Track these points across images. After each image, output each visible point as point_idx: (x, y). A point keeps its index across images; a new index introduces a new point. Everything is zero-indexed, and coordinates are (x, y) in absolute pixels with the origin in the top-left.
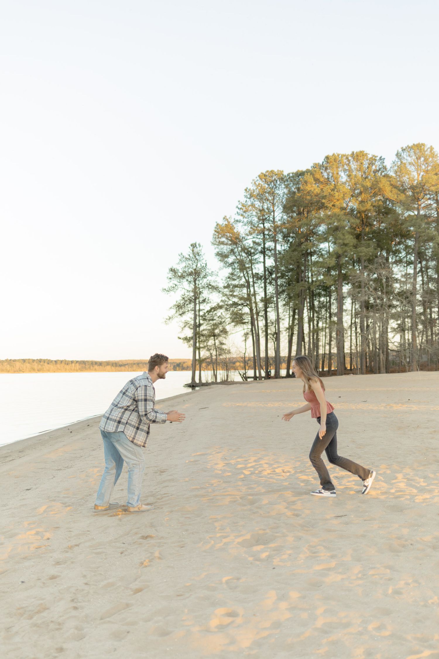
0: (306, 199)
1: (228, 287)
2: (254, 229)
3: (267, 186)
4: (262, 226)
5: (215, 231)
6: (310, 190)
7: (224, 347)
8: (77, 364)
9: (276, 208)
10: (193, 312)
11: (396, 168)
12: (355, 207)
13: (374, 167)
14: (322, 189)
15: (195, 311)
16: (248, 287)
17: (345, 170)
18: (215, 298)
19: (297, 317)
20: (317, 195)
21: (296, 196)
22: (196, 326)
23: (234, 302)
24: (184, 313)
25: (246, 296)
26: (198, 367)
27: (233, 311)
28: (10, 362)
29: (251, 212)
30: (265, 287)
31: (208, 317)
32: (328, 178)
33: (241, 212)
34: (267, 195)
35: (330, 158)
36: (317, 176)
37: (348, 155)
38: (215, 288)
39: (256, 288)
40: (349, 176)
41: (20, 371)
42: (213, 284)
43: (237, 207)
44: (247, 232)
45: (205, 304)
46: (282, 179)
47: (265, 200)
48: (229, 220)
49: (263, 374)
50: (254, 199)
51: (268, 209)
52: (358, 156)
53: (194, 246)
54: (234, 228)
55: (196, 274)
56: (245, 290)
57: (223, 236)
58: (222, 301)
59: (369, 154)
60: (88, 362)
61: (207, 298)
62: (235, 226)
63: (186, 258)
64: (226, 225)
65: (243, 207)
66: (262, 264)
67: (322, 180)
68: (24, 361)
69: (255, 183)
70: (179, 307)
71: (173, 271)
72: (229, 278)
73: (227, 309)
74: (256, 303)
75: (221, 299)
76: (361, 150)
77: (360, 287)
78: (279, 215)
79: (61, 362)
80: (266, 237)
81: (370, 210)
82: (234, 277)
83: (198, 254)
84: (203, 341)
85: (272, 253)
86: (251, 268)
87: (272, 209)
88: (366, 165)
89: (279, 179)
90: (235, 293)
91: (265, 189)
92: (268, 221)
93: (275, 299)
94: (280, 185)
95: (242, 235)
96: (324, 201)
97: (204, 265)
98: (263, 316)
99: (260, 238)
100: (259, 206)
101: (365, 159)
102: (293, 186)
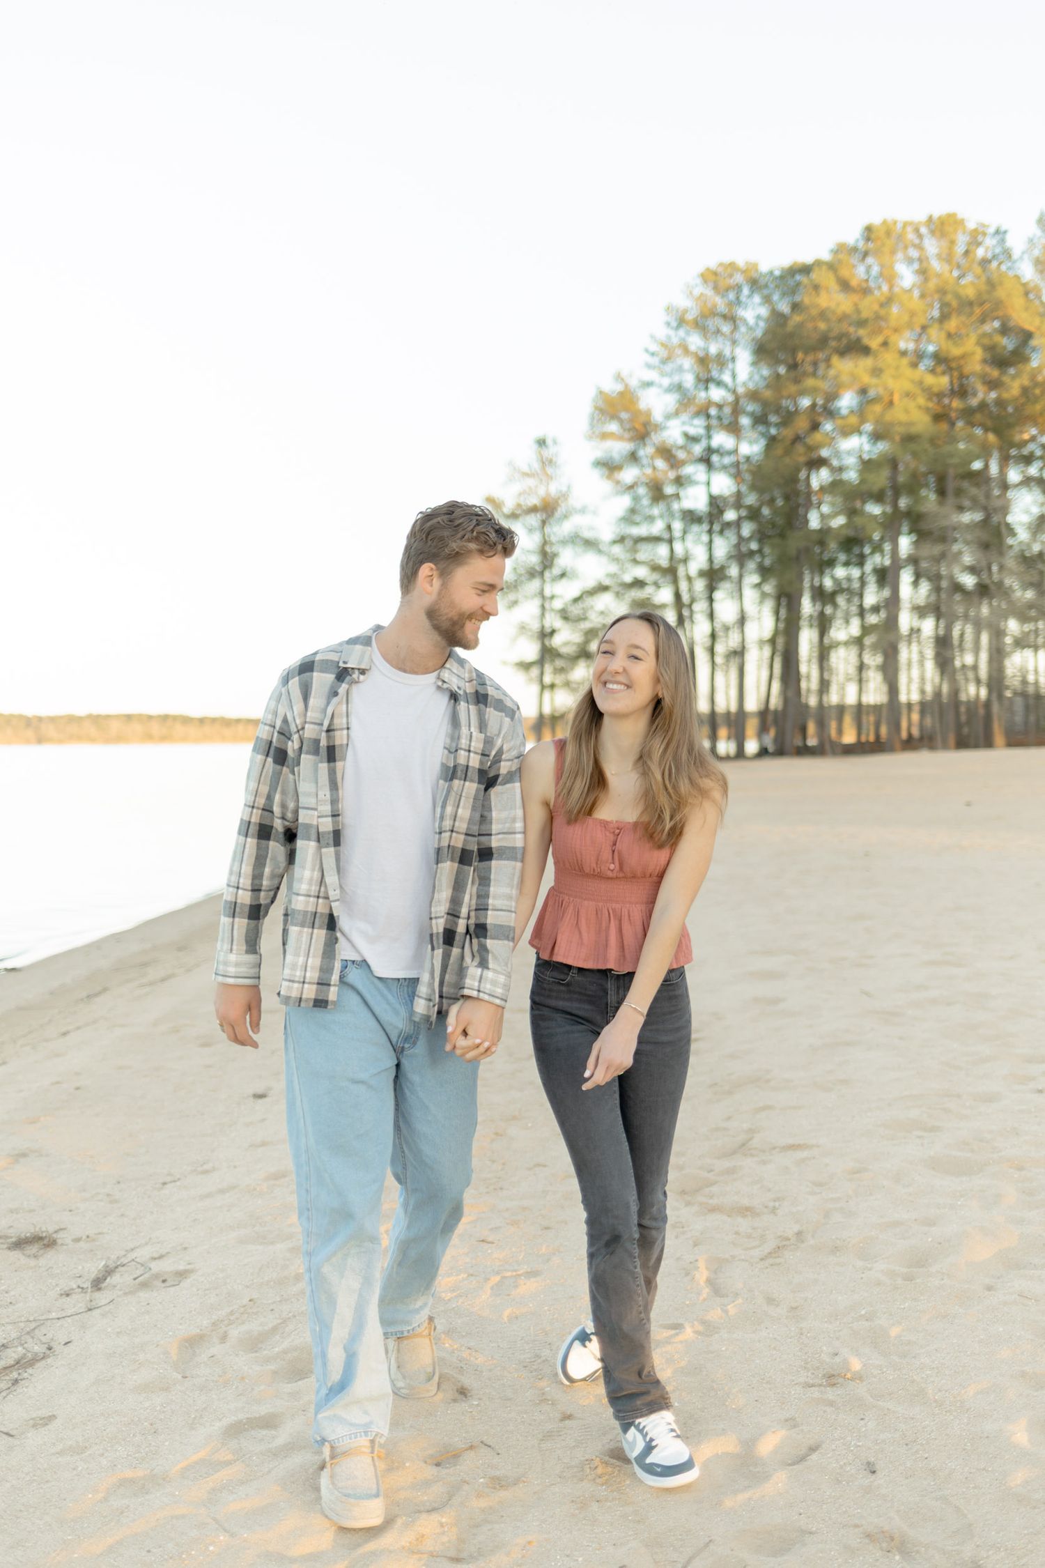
0: (816, 328)
1: (621, 540)
2: (685, 404)
3: (719, 299)
4: (703, 394)
5: (596, 408)
6: (828, 308)
9: (738, 351)
10: (538, 601)
11: (1036, 252)
13: (980, 252)
14: (856, 305)
15: (543, 597)
16: (670, 541)
17: (910, 261)
18: (592, 569)
19: (783, 613)
20: (844, 318)
21: (791, 323)
22: (545, 635)
23: (635, 578)
24: (515, 603)
25: (664, 563)
27: (633, 599)
28: (98, 720)
29: (680, 362)
30: (711, 542)
31: (575, 611)
32: (867, 281)
33: (655, 361)
34: (718, 321)
35: (875, 229)
36: (844, 273)
37: (918, 223)
38: (590, 544)
39: (689, 545)
40: (923, 272)
42: (587, 534)
43: (647, 350)
44: (670, 410)
45: (564, 581)
46: (755, 284)
47: (713, 332)
48: (628, 381)
50: (686, 332)
51: (720, 354)
52: (943, 226)
53: (542, 443)
54: (638, 399)
55: (547, 510)
56: (662, 551)
57: (614, 417)
58: (609, 575)
59: (970, 220)
61: (571, 569)
62: (641, 394)
63: (523, 474)
64: (621, 394)
65: (659, 350)
66: (706, 488)
67: (854, 283)
68: (129, 718)
69: (691, 293)
72: (625, 519)
73: (617, 594)
74: (689, 579)
75: (606, 571)
76: (950, 212)
77: (943, 539)
78: (744, 370)
79: (214, 720)
80: (714, 422)
81: (973, 353)
82: (637, 518)
83: (551, 461)
84: (562, 670)
85: (727, 460)
86: (677, 496)
87: (727, 352)
88: (960, 249)
89: (747, 282)
90: (641, 556)
91: (715, 306)
92: (719, 383)
93: (733, 571)
94: (750, 296)
95: (657, 416)
96: (862, 332)
97: (564, 489)
98: (702, 612)
99: (695, 426)
100: (699, 348)
101: (960, 233)
102: (780, 299)
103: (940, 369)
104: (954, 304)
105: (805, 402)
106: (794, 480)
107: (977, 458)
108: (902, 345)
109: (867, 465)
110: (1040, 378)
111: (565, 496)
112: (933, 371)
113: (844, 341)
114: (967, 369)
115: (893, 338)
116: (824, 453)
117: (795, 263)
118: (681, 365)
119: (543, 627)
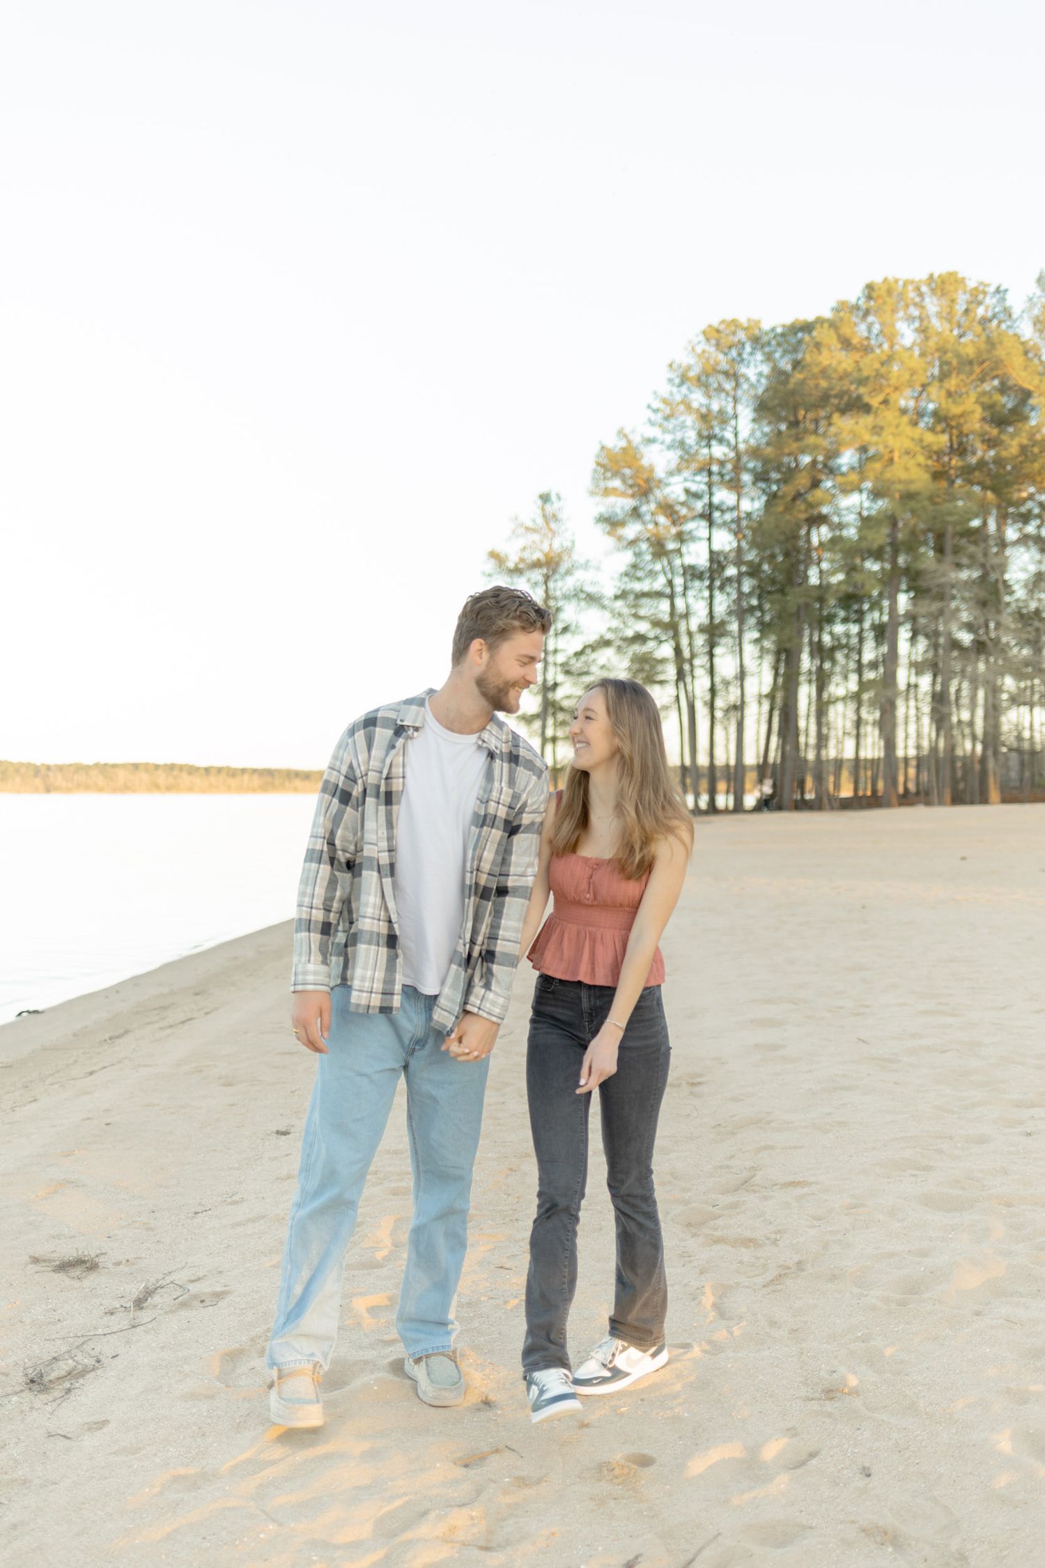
0: (817, 386)
1: (622, 595)
2: (687, 461)
3: (721, 357)
4: (705, 451)
5: (598, 464)
6: (830, 365)
8: (256, 777)
9: (740, 408)
11: (1036, 312)
12: (935, 405)
13: (980, 311)
14: (857, 362)
16: (672, 597)
17: (911, 319)
18: (595, 623)
19: (784, 669)
20: (845, 375)
21: (793, 380)
22: (547, 689)
23: (637, 633)
25: (666, 618)
27: (634, 654)
28: (106, 769)
29: (682, 418)
30: (711, 597)
31: (577, 665)
33: (658, 418)
34: (721, 378)
35: (876, 287)
36: (846, 331)
37: (920, 281)
38: (593, 599)
39: (691, 600)
40: (924, 331)
41: (126, 788)
42: (590, 589)
43: (649, 407)
44: (673, 465)
45: (568, 636)
46: (756, 341)
47: (715, 390)
48: (631, 437)
49: (705, 803)
50: (689, 389)
51: (723, 411)
52: (944, 285)
53: (545, 498)
54: (642, 456)
55: (550, 564)
56: (665, 605)
57: (616, 474)
58: (609, 629)
59: (970, 279)
60: (279, 771)
61: (574, 624)
62: (644, 450)
63: (527, 529)
64: (624, 450)
65: (662, 406)
66: (707, 543)
67: (855, 341)
69: (693, 349)
71: (494, 555)
72: (626, 574)
73: (619, 648)
74: (690, 634)
75: (608, 625)
76: (951, 271)
77: (941, 596)
78: (746, 427)
79: (220, 770)
80: (716, 478)
81: (973, 412)
82: (640, 574)
83: (555, 517)
84: (563, 723)
85: (728, 517)
86: (679, 551)
87: (730, 410)
88: (960, 307)
89: (750, 339)
90: (643, 611)
91: (717, 363)
92: (721, 440)
93: (734, 627)
94: (751, 354)
95: (660, 473)
96: (862, 390)
97: (567, 544)
98: (702, 666)
99: (700, 482)
100: (701, 405)
101: (960, 292)
102: (782, 357)
103: (939, 428)
104: (955, 362)
105: (806, 460)
106: (796, 537)
107: (976, 516)
108: (902, 403)
109: (866, 522)
110: (1038, 437)
112: (932, 430)
113: (846, 398)
114: (966, 428)
115: (893, 397)
116: (825, 510)
117: (797, 320)
118: (683, 422)
119: (545, 681)
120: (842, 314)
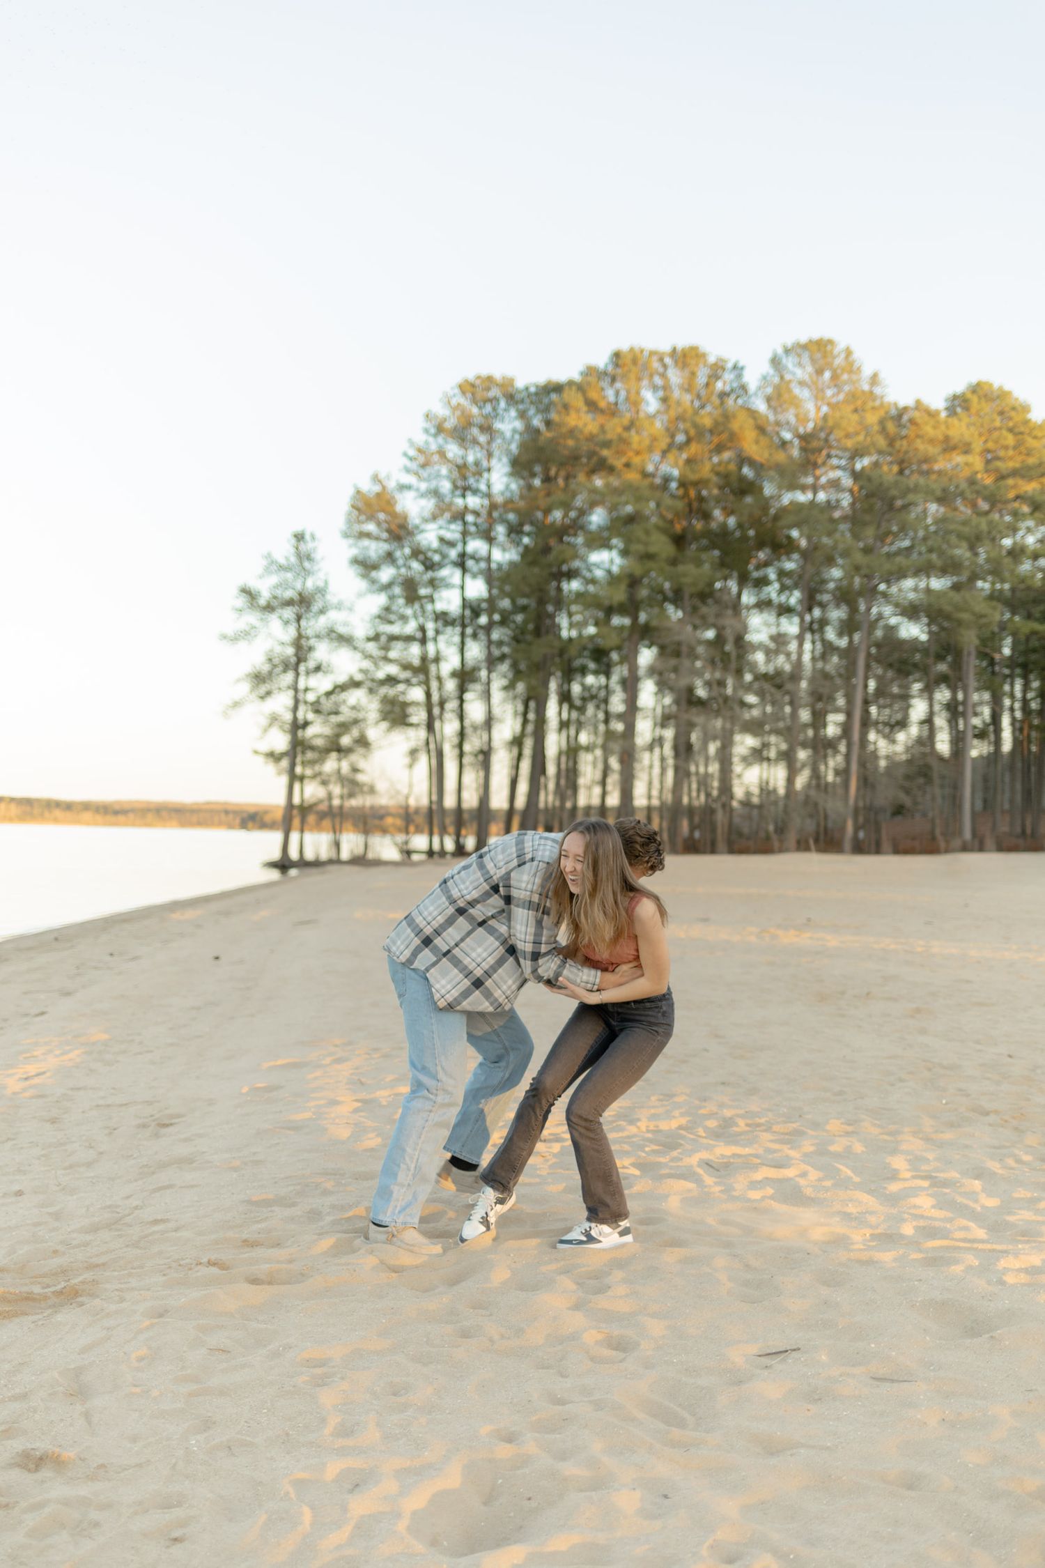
0: (566, 445)
1: (376, 638)
3: (475, 410)
4: (459, 501)
5: (353, 506)
6: (576, 427)
7: (361, 778)
9: (494, 462)
10: (291, 693)
11: (769, 390)
12: (676, 473)
13: (719, 385)
14: (602, 426)
15: (296, 690)
16: (423, 641)
17: (655, 388)
18: (345, 664)
19: (531, 716)
20: (591, 438)
21: (541, 439)
22: (297, 726)
23: (388, 676)
24: (269, 693)
25: (416, 662)
26: (296, 822)
27: (385, 697)
29: (436, 467)
30: (463, 643)
31: (327, 705)
32: (616, 404)
33: (413, 466)
34: (476, 431)
35: (623, 355)
36: (593, 395)
37: (663, 353)
38: (345, 640)
39: (442, 645)
40: (664, 400)
42: (342, 630)
44: (427, 514)
45: (320, 675)
46: (511, 398)
47: (470, 442)
48: (385, 483)
49: (450, 845)
50: (444, 439)
51: (477, 464)
52: (686, 358)
53: (299, 537)
54: (396, 502)
55: (303, 603)
56: (415, 650)
57: (371, 517)
58: (361, 671)
59: (710, 354)
61: (325, 663)
62: (398, 496)
63: (281, 567)
64: (378, 495)
65: (417, 454)
66: (459, 591)
67: (602, 404)
69: (449, 402)
70: (259, 678)
71: (249, 594)
72: (379, 617)
73: (371, 691)
74: (439, 679)
75: (358, 667)
76: (694, 345)
77: (677, 654)
78: (500, 480)
80: (473, 529)
81: (711, 480)
82: (392, 617)
83: (308, 557)
84: (312, 763)
85: (481, 566)
86: (431, 599)
87: (485, 464)
88: (701, 379)
89: (504, 395)
90: (392, 654)
91: (472, 416)
92: (475, 492)
93: (483, 674)
94: (506, 410)
95: (414, 520)
96: (607, 452)
97: (321, 584)
98: (454, 711)
99: (453, 531)
100: (455, 455)
101: (701, 365)
102: (535, 415)
103: (682, 492)
105: (556, 515)
106: (547, 588)
107: (718, 578)
108: (645, 467)
109: (613, 579)
110: (772, 507)
111: (322, 591)
112: (673, 494)
113: (593, 459)
114: (705, 493)
115: (635, 461)
116: (576, 564)
117: (550, 381)
118: (439, 471)
119: (295, 718)
120: (589, 379)
